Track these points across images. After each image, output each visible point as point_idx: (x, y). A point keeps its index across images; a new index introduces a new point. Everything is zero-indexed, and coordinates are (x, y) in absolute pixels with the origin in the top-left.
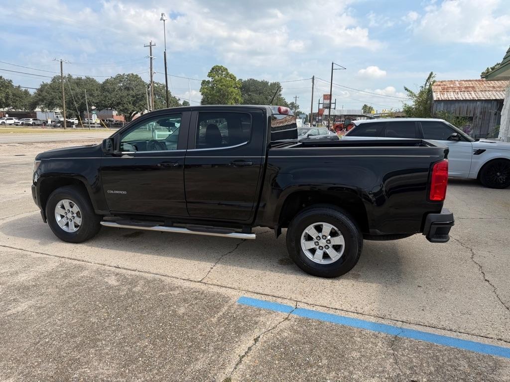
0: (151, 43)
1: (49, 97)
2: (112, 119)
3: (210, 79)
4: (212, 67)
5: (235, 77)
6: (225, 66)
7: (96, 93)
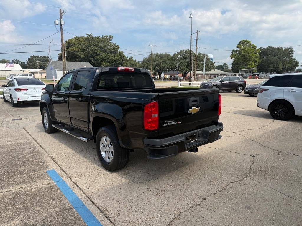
0: (197, 31)
1: (146, 65)
2: (176, 76)
3: (238, 49)
4: (240, 41)
5: (256, 47)
6: (249, 40)
7: (168, 62)
